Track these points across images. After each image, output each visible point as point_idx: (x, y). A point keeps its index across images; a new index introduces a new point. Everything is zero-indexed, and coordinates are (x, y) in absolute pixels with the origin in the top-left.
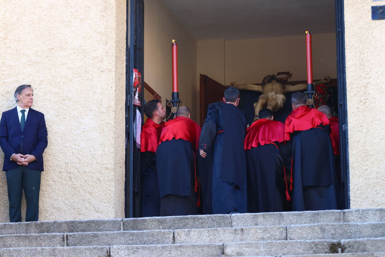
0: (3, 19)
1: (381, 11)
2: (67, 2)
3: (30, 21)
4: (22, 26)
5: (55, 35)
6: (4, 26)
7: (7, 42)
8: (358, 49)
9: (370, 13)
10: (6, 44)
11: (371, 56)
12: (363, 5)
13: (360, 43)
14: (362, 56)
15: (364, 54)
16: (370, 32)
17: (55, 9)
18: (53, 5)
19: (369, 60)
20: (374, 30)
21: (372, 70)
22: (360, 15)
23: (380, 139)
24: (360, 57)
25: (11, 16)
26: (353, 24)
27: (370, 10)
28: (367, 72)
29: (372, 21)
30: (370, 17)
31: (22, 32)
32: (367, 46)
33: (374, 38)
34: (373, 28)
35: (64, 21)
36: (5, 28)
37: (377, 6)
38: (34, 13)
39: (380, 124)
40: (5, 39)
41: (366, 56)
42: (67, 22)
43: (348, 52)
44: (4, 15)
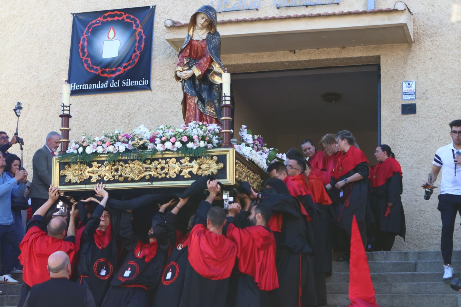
0: (128, 109)
1: (409, 108)
2: (176, 97)
3: (148, 111)
4: (142, 114)
5: (165, 121)
6: (129, 114)
7: (130, 126)
8: (390, 136)
9: (401, 109)
10: (129, 127)
11: (401, 141)
12: (396, 103)
13: (392, 132)
14: (393, 141)
15: (395, 140)
16: (400, 123)
17: (166, 102)
18: (165, 100)
19: (399, 145)
20: (403, 122)
21: (401, 152)
22: (393, 110)
23: (406, 204)
24: (392, 142)
25: (134, 107)
26: (387, 117)
27: (401, 107)
28: (397, 154)
29: (402, 115)
30: (400, 113)
31: (141, 119)
32: (398, 134)
33: (403, 128)
34: (402, 120)
35: (173, 112)
36: (129, 116)
37: (406, 104)
38: (150, 105)
39: (406, 193)
40: (128, 124)
41: (397, 141)
42: (175, 112)
43: (383, 138)
44: (128, 106)
